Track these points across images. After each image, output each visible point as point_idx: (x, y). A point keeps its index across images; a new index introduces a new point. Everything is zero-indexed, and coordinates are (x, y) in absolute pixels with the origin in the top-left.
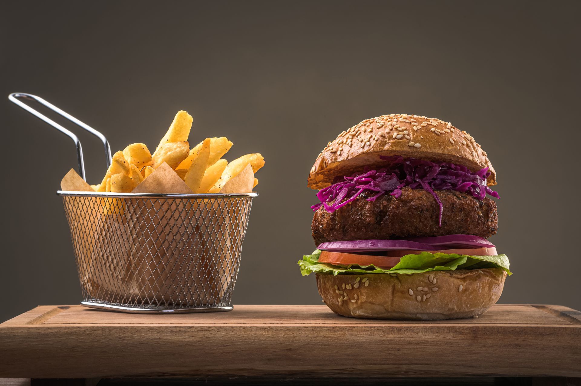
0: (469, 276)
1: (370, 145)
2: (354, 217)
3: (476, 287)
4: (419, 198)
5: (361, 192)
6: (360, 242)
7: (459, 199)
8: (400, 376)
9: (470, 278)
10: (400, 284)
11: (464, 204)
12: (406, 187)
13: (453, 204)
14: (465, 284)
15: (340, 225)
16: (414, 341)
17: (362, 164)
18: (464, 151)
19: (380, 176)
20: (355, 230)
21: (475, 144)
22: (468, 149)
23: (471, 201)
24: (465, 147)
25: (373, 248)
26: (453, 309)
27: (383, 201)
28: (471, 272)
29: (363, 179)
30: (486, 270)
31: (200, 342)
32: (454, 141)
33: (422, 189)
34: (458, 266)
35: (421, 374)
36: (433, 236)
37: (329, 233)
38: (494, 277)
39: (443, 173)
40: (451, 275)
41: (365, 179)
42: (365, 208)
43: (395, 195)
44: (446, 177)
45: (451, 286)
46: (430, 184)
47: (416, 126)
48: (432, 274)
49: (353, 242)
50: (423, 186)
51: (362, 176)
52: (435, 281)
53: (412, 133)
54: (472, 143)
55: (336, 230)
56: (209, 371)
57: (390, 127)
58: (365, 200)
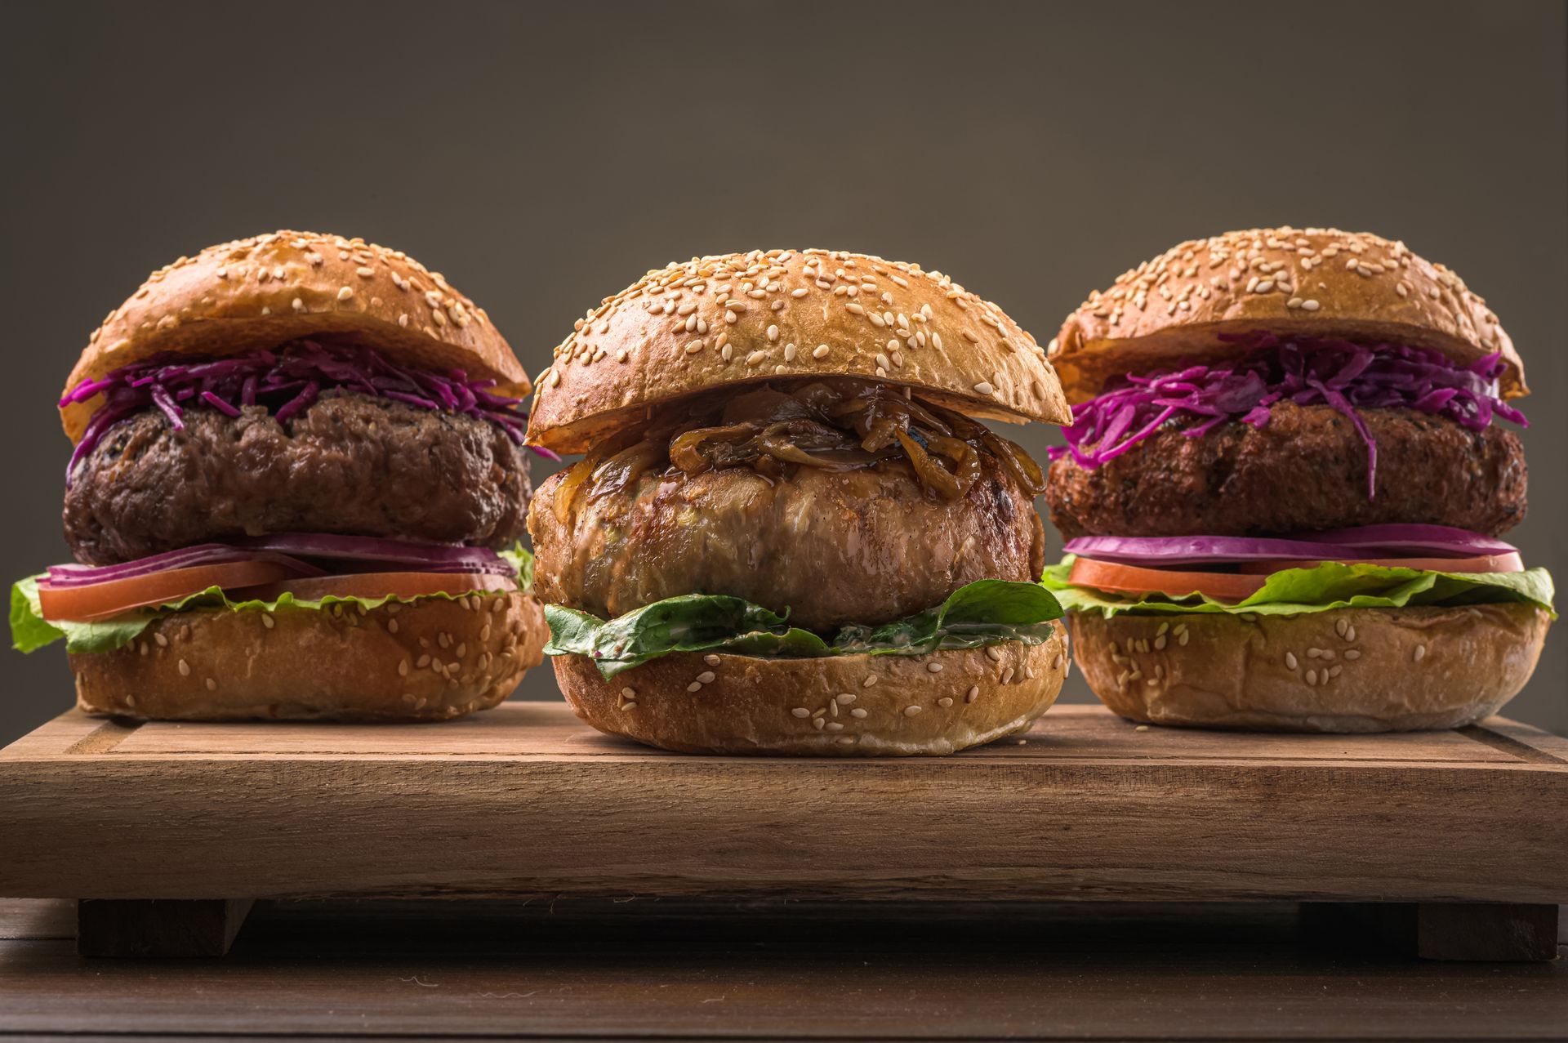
0: (1444, 622)
1: (1189, 309)
2: (1151, 477)
3: (1461, 652)
4: (1316, 429)
5: (1170, 416)
6: (1169, 541)
7: (1422, 429)
8: (1069, 898)
9: (1447, 628)
10: (1263, 641)
11: (1431, 441)
12: (1284, 400)
13: (1403, 441)
14: (1430, 644)
15: (1117, 498)
16: (1107, 804)
17: (1173, 352)
18: (1433, 313)
19: (1215, 379)
20: (1156, 510)
21: (1466, 296)
22: (1444, 310)
23: (1452, 433)
24: (1437, 303)
25: (1200, 554)
26: (1400, 706)
27: (1222, 436)
28: (1448, 613)
29: (1174, 385)
30: (1490, 607)
31: (535, 805)
32: (1408, 290)
33: (1325, 405)
34: (1412, 597)
35: (1126, 893)
36: (1357, 525)
37: (1089, 514)
38: (1510, 626)
39: (1378, 367)
40: (1395, 618)
41: (1178, 386)
42: (1179, 454)
43: (1252, 421)
44: (1389, 377)
45: (1393, 646)
46: (1346, 393)
47: (1309, 257)
48: (1345, 617)
49: (1150, 541)
50: (1328, 399)
51: (1170, 377)
52: (1352, 634)
53: (1298, 277)
54: (1456, 293)
55: (1107, 510)
56: (560, 881)
57: (1242, 265)
58: (1178, 435)
